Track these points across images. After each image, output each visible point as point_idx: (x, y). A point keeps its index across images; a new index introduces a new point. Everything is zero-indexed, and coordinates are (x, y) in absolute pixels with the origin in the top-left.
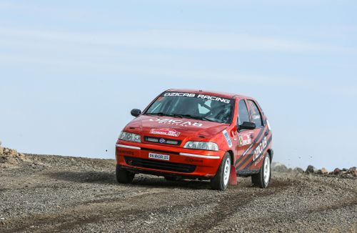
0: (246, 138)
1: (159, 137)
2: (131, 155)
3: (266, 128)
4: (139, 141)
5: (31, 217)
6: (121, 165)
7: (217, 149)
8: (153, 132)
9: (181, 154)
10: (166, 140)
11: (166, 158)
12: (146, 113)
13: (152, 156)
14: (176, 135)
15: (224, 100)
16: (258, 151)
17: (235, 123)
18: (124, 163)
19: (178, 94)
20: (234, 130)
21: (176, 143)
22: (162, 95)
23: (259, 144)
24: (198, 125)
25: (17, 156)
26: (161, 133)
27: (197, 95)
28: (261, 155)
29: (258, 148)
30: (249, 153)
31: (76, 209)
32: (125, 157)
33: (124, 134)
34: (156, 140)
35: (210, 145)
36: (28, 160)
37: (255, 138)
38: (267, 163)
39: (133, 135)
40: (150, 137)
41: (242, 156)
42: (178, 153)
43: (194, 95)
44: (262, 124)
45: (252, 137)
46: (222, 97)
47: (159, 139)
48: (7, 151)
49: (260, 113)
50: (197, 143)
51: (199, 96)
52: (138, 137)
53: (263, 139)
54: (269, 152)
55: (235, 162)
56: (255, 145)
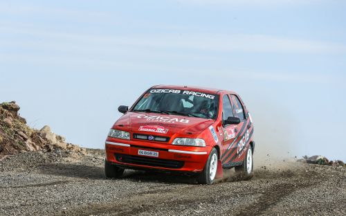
0: (230, 132)
1: (148, 134)
2: (121, 152)
3: (248, 121)
4: (128, 138)
5: (90, 206)
6: (111, 162)
7: (204, 145)
8: (142, 129)
9: (170, 150)
10: (155, 136)
11: (155, 154)
12: (133, 110)
13: (141, 152)
14: (164, 132)
15: (208, 96)
16: (242, 143)
17: (220, 119)
18: (114, 160)
19: (163, 91)
20: (219, 125)
21: (165, 140)
22: (148, 92)
23: (242, 137)
24: (185, 121)
25: (79, 151)
26: (150, 130)
27: (182, 91)
28: (244, 147)
29: (241, 141)
30: (233, 147)
31: (132, 199)
32: (115, 154)
33: (114, 131)
34: (145, 138)
35: (198, 141)
36: (90, 155)
37: (239, 131)
38: (249, 155)
39: (123, 133)
40: (139, 135)
41: (227, 151)
42: (167, 150)
43: (179, 91)
44: (245, 118)
45: (236, 131)
46: (207, 93)
47: (148, 136)
48: (70, 146)
49: (242, 107)
50: (185, 140)
51: (185, 92)
52: (127, 134)
53: (246, 132)
54: (252, 144)
55: (221, 156)
56: (239, 138)
